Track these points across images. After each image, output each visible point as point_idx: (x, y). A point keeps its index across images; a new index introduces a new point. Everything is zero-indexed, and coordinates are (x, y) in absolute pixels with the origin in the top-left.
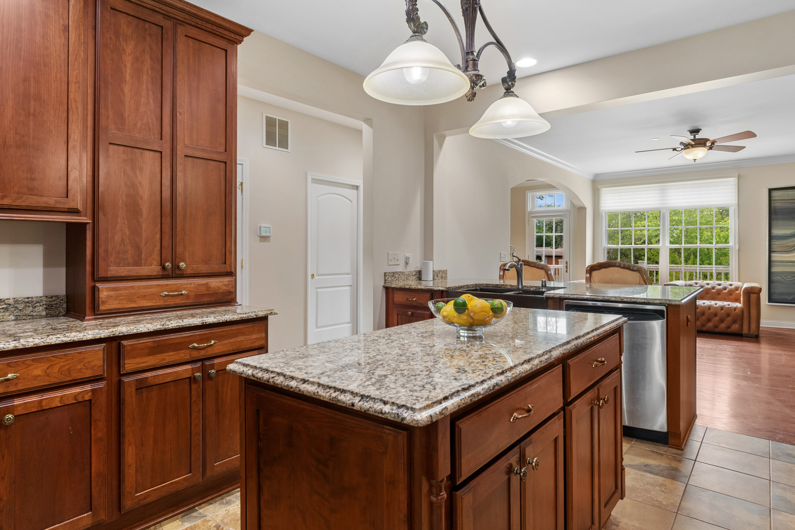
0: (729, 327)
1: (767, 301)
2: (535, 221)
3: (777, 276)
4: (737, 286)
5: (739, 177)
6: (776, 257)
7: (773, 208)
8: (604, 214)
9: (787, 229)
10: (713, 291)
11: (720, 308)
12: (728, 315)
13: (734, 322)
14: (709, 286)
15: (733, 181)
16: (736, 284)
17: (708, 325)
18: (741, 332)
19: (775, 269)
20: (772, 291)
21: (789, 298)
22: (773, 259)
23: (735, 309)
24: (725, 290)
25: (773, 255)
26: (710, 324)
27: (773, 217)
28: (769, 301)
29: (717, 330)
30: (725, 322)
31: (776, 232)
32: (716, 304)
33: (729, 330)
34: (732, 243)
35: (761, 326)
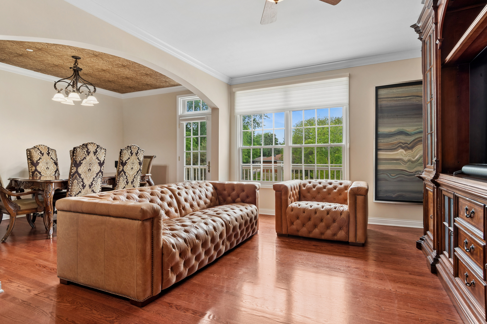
0: (335, 234)
1: (374, 199)
2: (185, 123)
3: (383, 174)
4: (346, 185)
5: (350, 77)
6: (383, 155)
7: (379, 107)
8: (238, 116)
9: (393, 127)
10: (325, 190)
11: (326, 212)
12: (334, 221)
13: (340, 228)
14: (321, 186)
15: (345, 80)
16: (346, 182)
17: (314, 231)
18: (347, 240)
19: (381, 167)
20: (379, 189)
21: (394, 196)
22: (380, 157)
23: (341, 213)
24: (335, 189)
25: (379, 153)
26: (316, 231)
27: (379, 115)
28: (376, 199)
29: (323, 237)
30: (331, 228)
31: (383, 130)
32: (323, 207)
33: (336, 238)
34: (345, 143)
35: (368, 223)
